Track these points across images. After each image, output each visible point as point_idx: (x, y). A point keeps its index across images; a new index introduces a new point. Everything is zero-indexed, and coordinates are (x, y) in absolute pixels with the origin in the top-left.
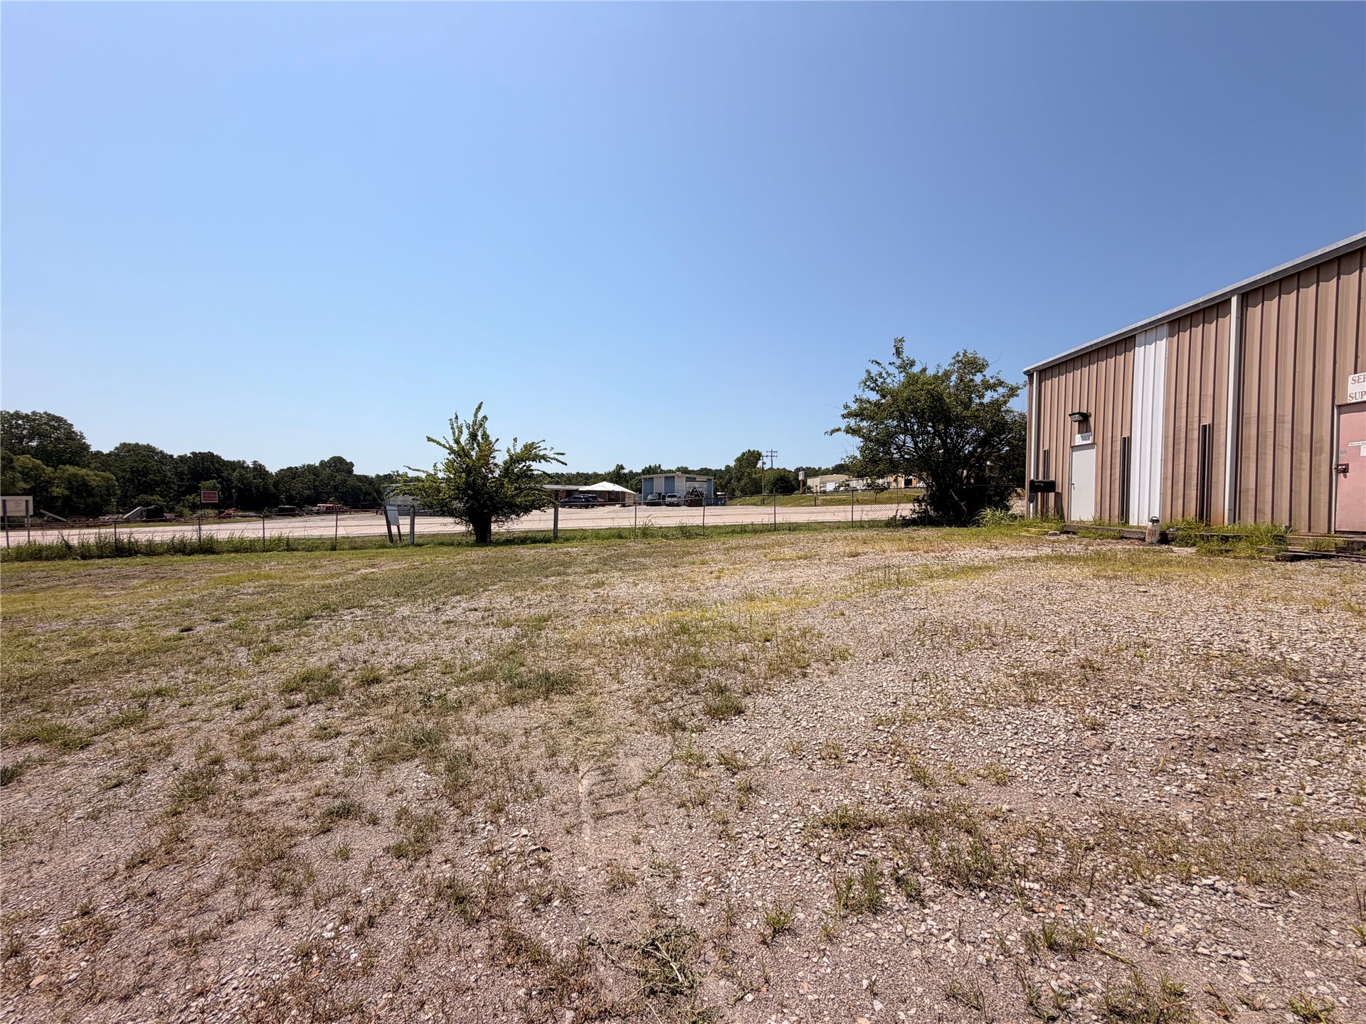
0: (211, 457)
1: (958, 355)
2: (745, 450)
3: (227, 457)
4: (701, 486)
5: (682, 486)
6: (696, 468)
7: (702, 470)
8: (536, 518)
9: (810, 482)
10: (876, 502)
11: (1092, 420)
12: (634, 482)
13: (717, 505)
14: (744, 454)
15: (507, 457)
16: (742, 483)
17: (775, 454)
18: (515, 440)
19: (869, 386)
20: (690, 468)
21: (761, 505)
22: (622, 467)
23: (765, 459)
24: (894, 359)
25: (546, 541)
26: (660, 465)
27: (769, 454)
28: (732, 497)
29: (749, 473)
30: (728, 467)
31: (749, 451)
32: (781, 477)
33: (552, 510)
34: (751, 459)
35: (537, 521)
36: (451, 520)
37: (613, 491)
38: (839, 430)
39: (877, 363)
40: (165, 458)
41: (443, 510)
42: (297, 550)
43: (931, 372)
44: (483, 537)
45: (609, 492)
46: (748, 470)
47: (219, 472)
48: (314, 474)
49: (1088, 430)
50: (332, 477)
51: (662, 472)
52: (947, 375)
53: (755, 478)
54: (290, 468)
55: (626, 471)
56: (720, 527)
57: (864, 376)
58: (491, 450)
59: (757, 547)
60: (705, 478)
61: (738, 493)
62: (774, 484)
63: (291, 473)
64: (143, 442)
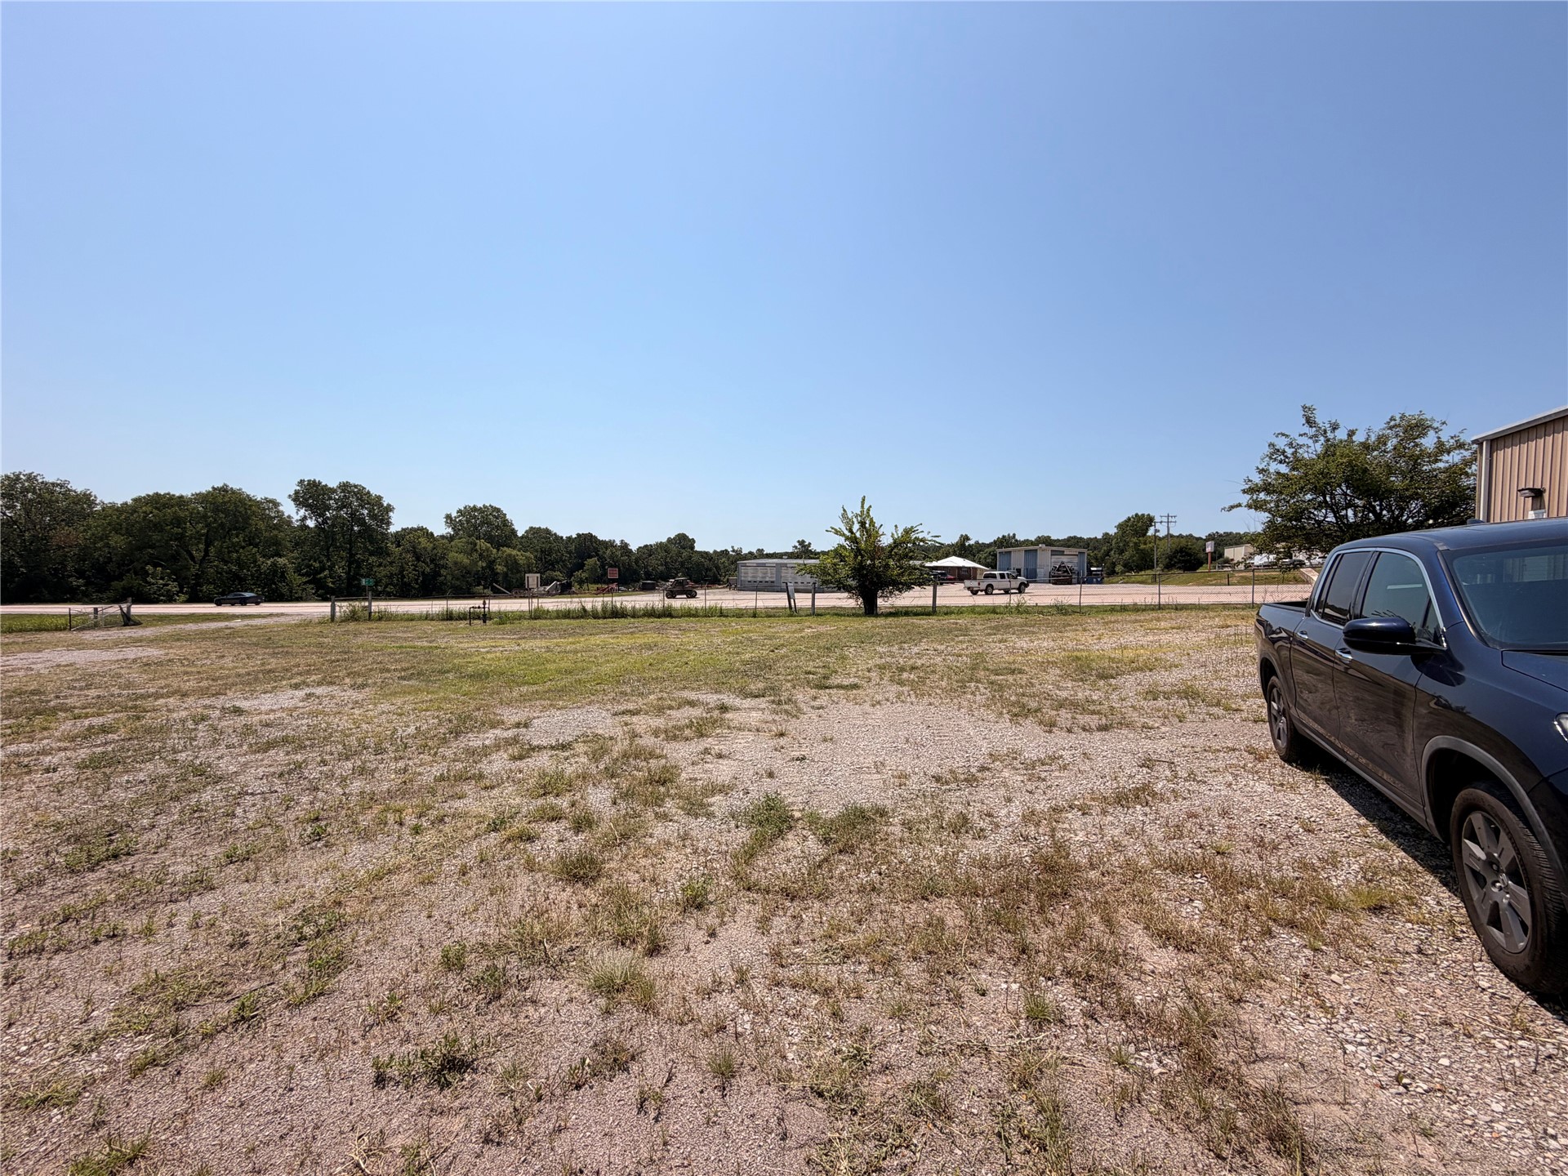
0: (590, 538)
1: (1392, 419)
2: (1131, 514)
3: (602, 537)
4: (1070, 560)
5: (1046, 561)
6: (1062, 536)
7: (1070, 539)
8: (917, 594)
9: (1229, 553)
10: (1284, 581)
11: (1546, 496)
12: (982, 555)
13: (1091, 583)
14: (1129, 519)
15: (891, 541)
16: (1127, 555)
17: (1173, 520)
18: (896, 526)
19: (1275, 459)
20: (1054, 537)
21: (1152, 583)
22: (967, 538)
23: (1158, 526)
24: (1306, 429)
25: (928, 614)
26: (1014, 535)
27: (1165, 519)
28: (1112, 573)
29: (1135, 543)
30: (1106, 534)
31: (1137, 515)
32: (1181, 549)
33: (932, 588)
34: (1138, 525)
35: (917, 597)
36: (846, 595)
37: (964, 567)
38: (1239, 505)
39: (1283, 435)
40: (558, 538)
41: (841, 587)
42: (727, 616)
43: (1359, 438)
44: (870, 609)
45: (959, 568)
46: (1135, 540)
47: (597, 551)
48: (666, 551)
49: (1542, 507)
50: (679, 554)
51: (1018, 544)
52: (1382, 440)
53: (1144, 549)
54: (646, 546)
55: (972, 542)
56: (1098, 607)
57: (1267, 450)
58: (877, 535)
59: (1136, 621)
60: (1075, 551)
61: (1119, 568)
62: (1171, 558)
63: (647, 550)
64: (543, 526)
